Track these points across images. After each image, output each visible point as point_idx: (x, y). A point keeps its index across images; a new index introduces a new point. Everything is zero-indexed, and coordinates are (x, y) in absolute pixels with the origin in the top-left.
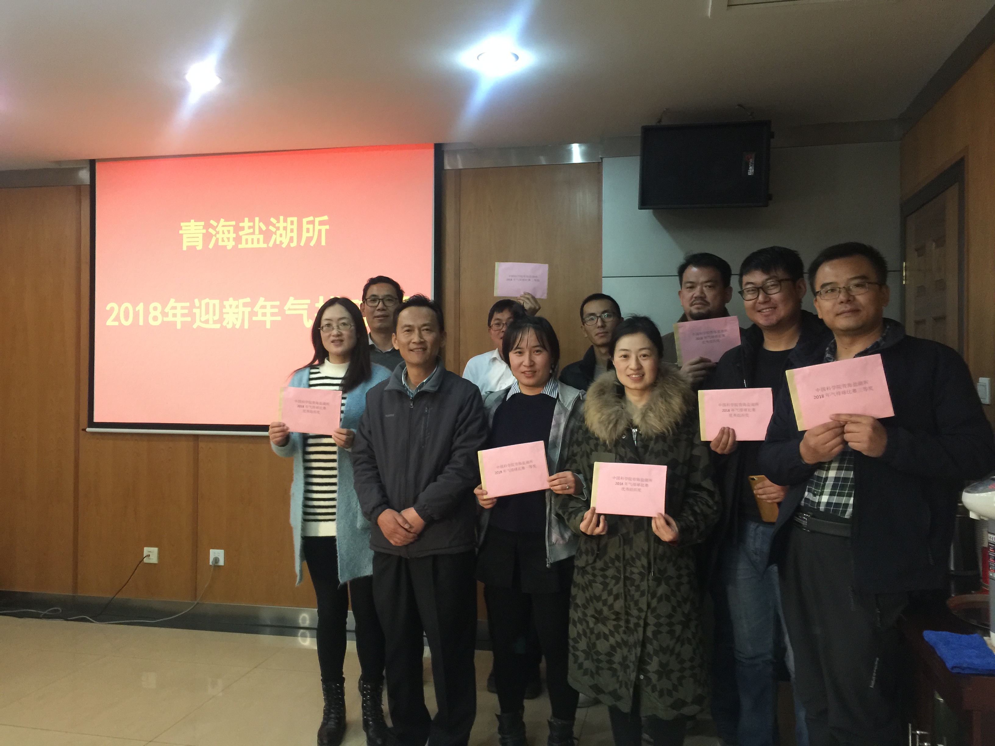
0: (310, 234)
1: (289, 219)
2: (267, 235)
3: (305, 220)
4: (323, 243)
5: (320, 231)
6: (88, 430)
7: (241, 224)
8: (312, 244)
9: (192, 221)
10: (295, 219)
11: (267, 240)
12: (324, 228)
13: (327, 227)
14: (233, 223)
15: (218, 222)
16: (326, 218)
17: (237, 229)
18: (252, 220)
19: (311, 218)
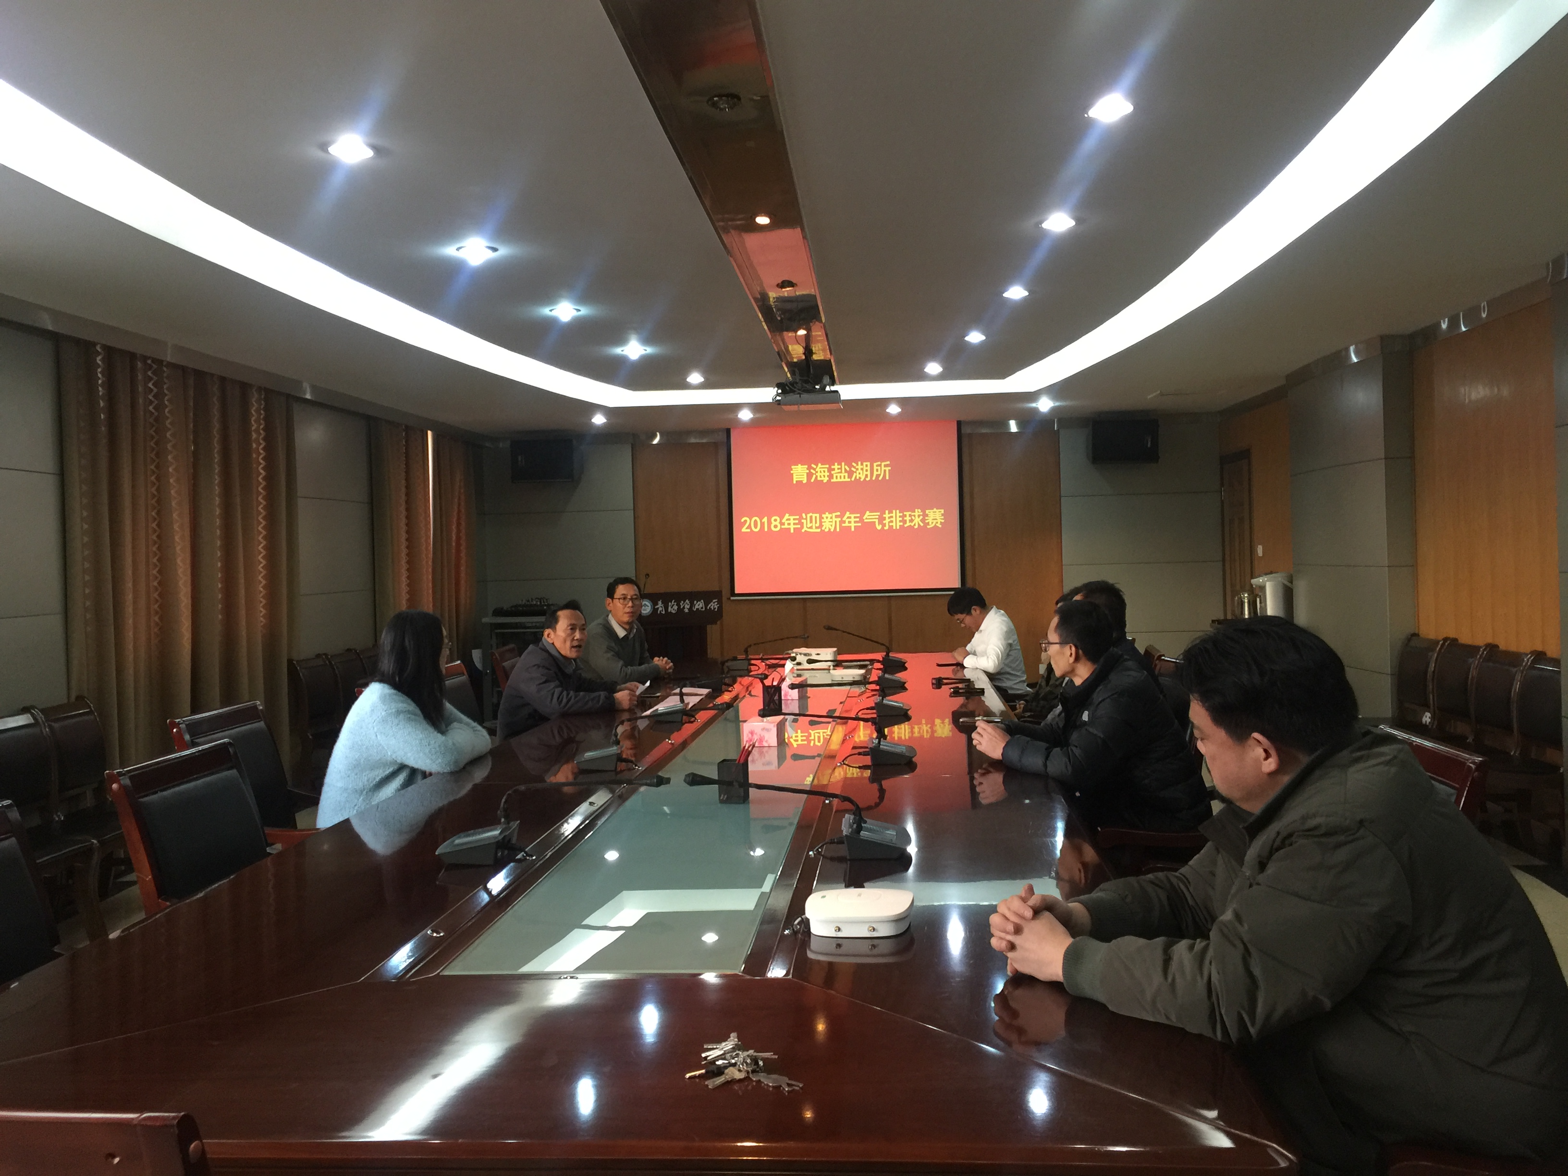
0: (879, 473)
1: (865, 464)
2: (850, 474)
3: (875, 464)
4: (887, 478)
5: (885, 471)
6: (732, 598)
7: (833, 467)
8: (880, 478)
9: (799, 465)
10: (868, 464)
11: (850, 476)
12: (888, 469)
13: (890, 468)
14: (827, 466)
15: (817, 466)
16: (888, 463)
17: (830, 470)
18: (840, 464)
19: (879, 463)
